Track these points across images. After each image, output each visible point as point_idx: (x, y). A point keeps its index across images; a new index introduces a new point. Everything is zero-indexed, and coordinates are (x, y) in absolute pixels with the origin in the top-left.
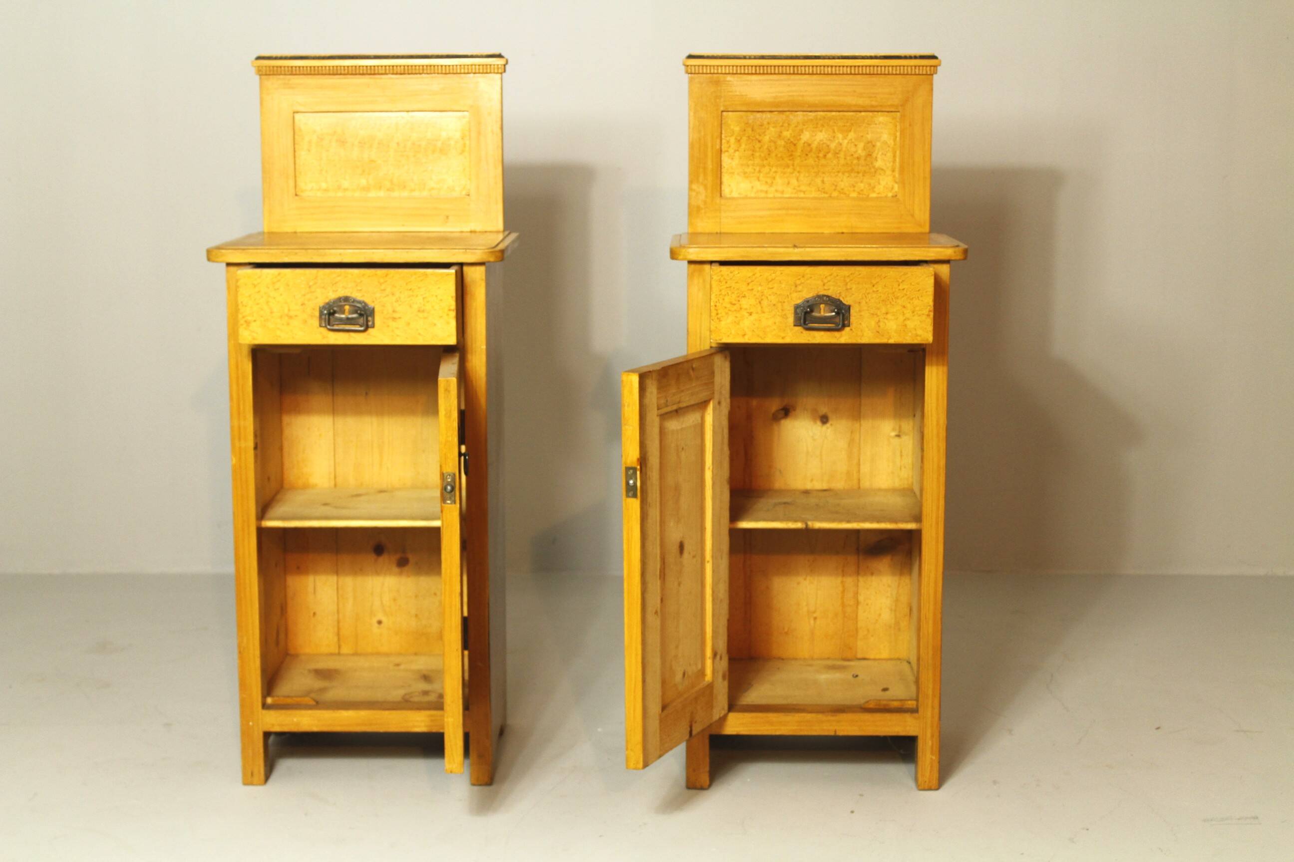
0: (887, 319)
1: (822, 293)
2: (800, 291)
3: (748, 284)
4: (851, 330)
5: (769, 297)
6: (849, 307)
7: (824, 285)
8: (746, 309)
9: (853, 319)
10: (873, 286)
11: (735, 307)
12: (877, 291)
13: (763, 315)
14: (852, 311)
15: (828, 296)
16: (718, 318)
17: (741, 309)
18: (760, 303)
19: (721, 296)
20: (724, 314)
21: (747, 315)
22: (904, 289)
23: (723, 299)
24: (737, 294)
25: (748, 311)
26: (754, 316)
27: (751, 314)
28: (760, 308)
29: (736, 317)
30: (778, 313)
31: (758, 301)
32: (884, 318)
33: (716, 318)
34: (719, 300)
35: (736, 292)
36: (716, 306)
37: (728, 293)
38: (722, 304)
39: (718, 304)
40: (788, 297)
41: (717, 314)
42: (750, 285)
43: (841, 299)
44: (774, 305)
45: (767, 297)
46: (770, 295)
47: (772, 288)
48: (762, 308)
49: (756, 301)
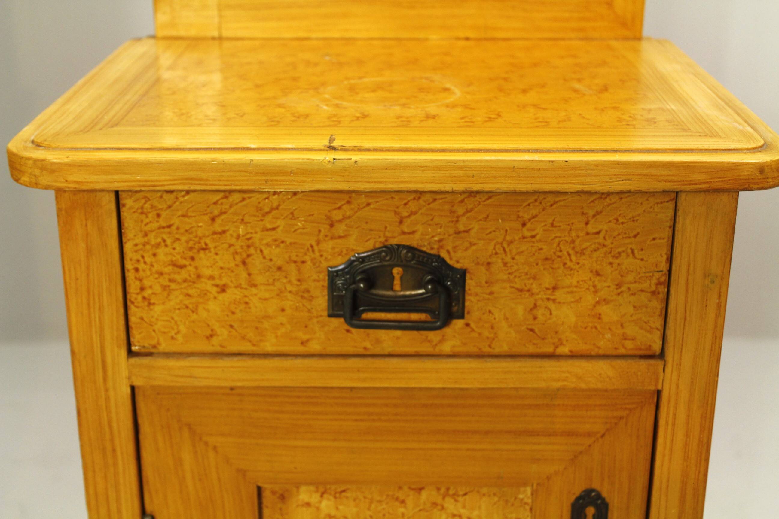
0: (554, 301)
1: (394, 242)
2: (340, 237)
3: (213, 219)
4: (468, 325)
5: (266, 252)
6: (463, 273)
7: (401, 222)
8: (211, 278)
9: (471, 301)
10: (524, 225)
11: (184, 274)
12: (533, 237)
13: (254, 290)
14: (470, 283)
15: (410, 249)
16: (144, 298)
17: (199, 276)
18: (244, 263)
19: (148, 247)
20: (157, 288)
21: (214, 290)
22: (598, 233)
23: (155, 255)
24: (187, 242)
25: (217, 282)
26: (232, 294)
27: (223, 289)
28: (244, 275)
29: (188, 295)
30: (289, 288)
31: (238, 258)
32: (548, 299)
33: (140, 298)
34: (143, 257)
35: (184, 239)
36: (137, 270)
37: (164, 241)
38: (152, 265)
39: (141, 266)
40: (313, 251)
41: (142, 289)
42: (219, 221)
43: (444, 254)
44: (279, 268)
45: (261, 251)
46: (268, 245)
47: (274, 229)
48: (249, 275)
49: (234, 259)
